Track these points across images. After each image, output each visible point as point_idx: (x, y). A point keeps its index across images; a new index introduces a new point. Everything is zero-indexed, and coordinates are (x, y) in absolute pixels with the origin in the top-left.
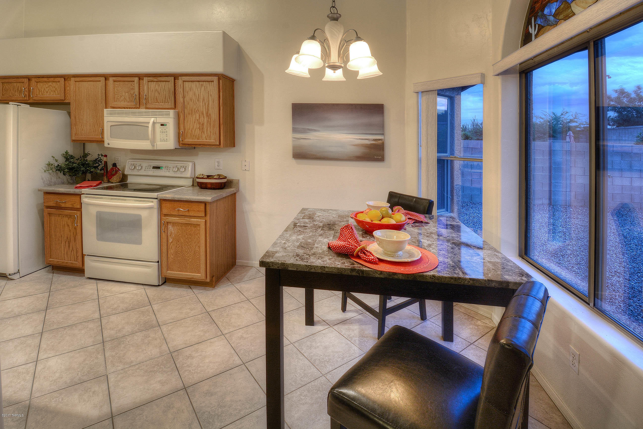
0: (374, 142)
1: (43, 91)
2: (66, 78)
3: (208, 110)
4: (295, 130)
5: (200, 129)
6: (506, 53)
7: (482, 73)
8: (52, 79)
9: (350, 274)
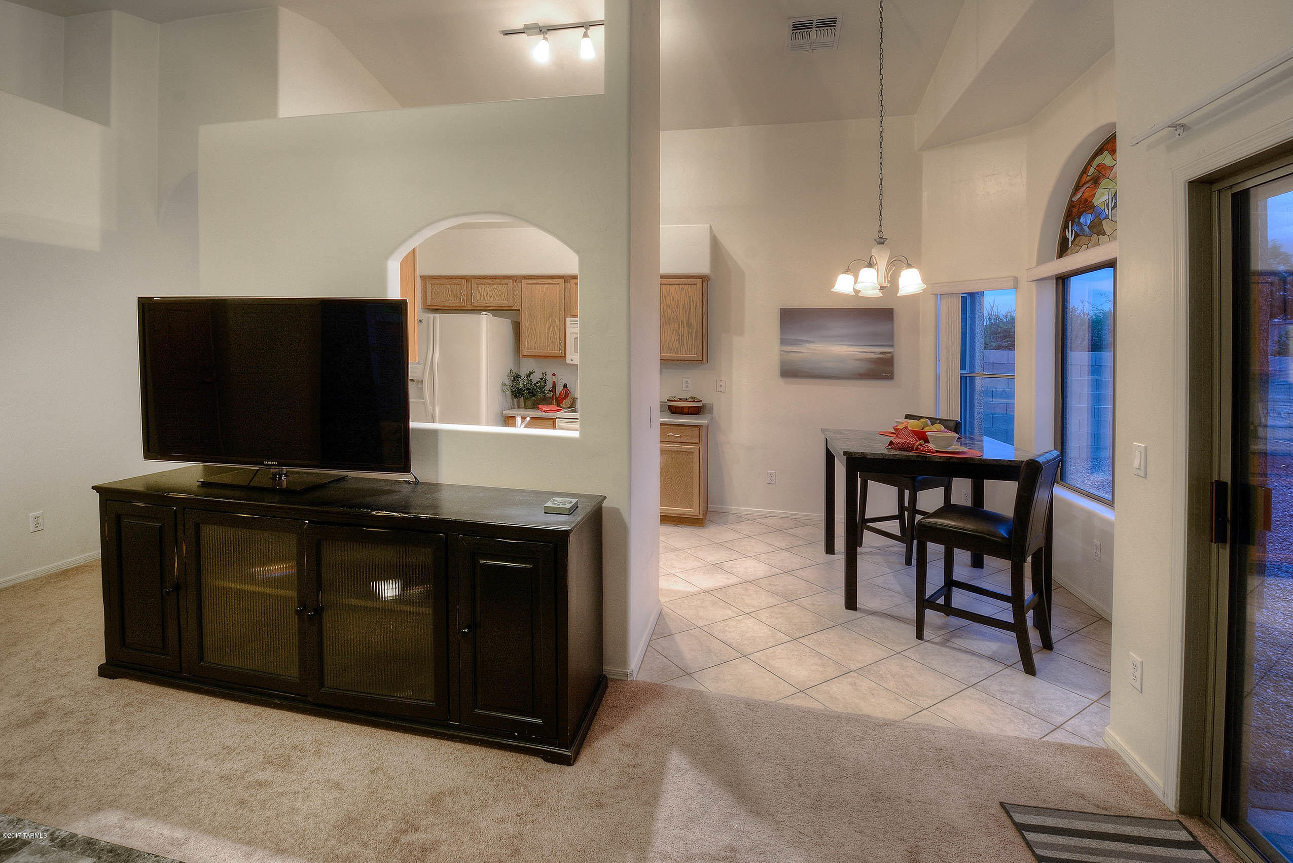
0: (881, 356)
1: (485, 295)
2: (515, 279)
3: (689, 318)
4: (783, 342)
5: (679, 342)
6: (1041, 261)
7: (1015, 277)
8: (498, 281)
9: (916, 459)
